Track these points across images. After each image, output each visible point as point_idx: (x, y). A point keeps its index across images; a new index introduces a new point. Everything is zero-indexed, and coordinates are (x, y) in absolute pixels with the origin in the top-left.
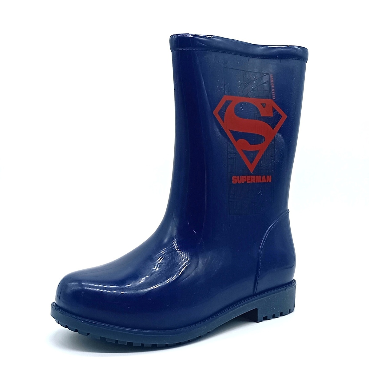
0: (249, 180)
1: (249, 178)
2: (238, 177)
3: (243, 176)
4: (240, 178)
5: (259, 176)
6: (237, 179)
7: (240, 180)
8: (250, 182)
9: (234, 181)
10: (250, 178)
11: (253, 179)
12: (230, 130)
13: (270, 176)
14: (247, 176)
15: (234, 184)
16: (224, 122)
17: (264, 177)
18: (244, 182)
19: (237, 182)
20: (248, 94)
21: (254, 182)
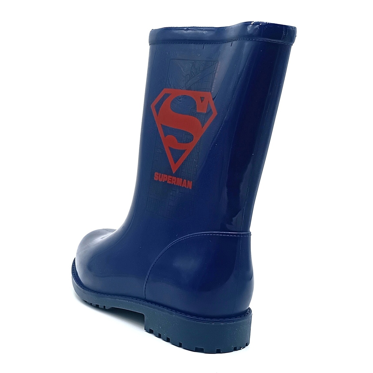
0: (170, 181)
1: (170, 178)
2: (160, 174)
3: (164, 175)
4: (161, 176)
5: (181, 179)
6: (158, 176)
7: (161, 178)
8: (170, 183)
9: (156, 178)
10: (172, 179)
11: (174, 180)
12: (161, 124)
13: (191, 182)
14: (169, 176)
15: (155, 181)
16: (158, 116)
17: (185, 180)
18: (165, 181)
19: (158, 180)
20: (191, 86)
21: (175, 184)
